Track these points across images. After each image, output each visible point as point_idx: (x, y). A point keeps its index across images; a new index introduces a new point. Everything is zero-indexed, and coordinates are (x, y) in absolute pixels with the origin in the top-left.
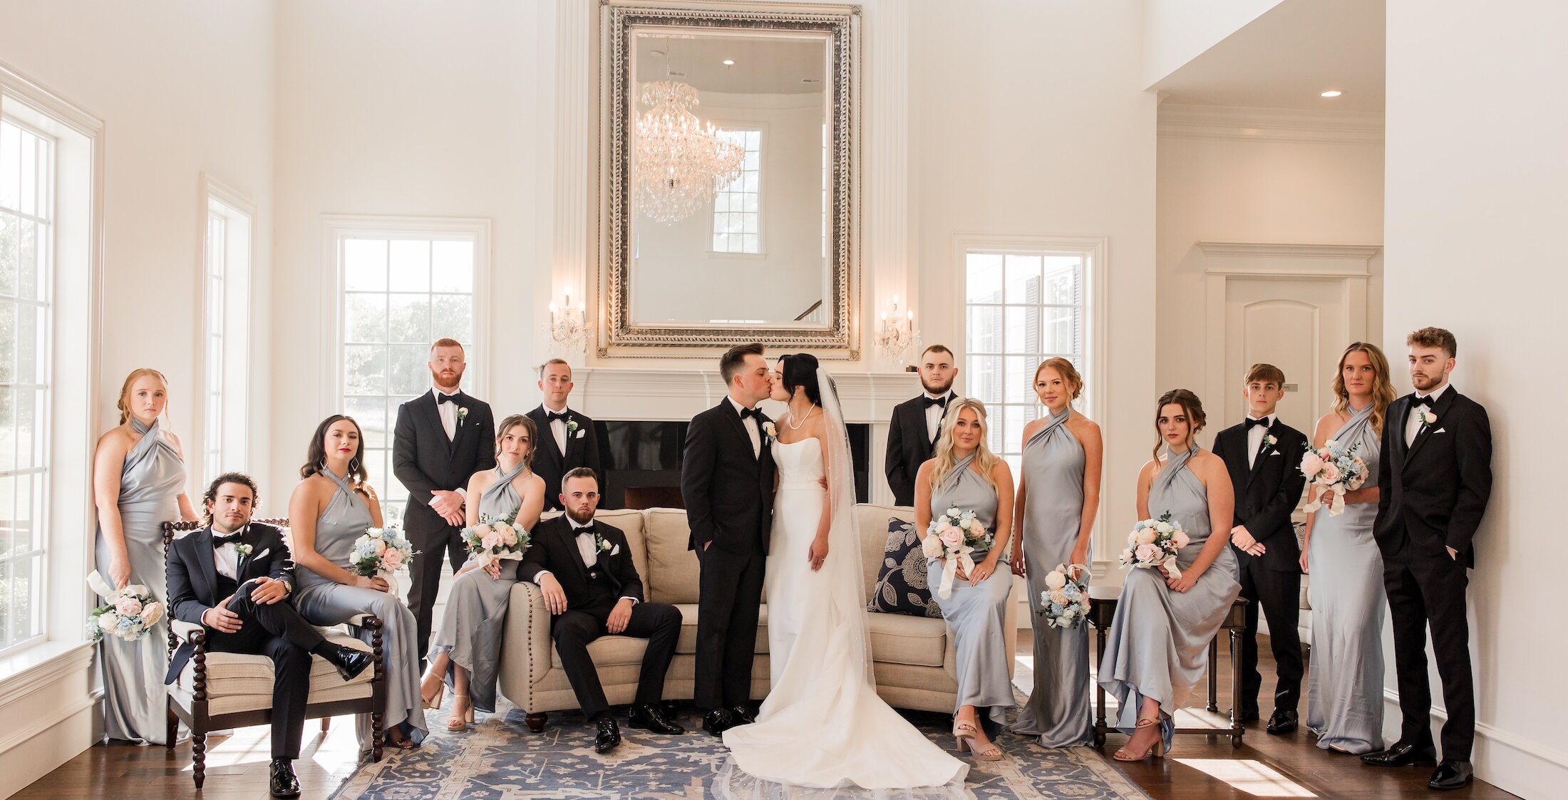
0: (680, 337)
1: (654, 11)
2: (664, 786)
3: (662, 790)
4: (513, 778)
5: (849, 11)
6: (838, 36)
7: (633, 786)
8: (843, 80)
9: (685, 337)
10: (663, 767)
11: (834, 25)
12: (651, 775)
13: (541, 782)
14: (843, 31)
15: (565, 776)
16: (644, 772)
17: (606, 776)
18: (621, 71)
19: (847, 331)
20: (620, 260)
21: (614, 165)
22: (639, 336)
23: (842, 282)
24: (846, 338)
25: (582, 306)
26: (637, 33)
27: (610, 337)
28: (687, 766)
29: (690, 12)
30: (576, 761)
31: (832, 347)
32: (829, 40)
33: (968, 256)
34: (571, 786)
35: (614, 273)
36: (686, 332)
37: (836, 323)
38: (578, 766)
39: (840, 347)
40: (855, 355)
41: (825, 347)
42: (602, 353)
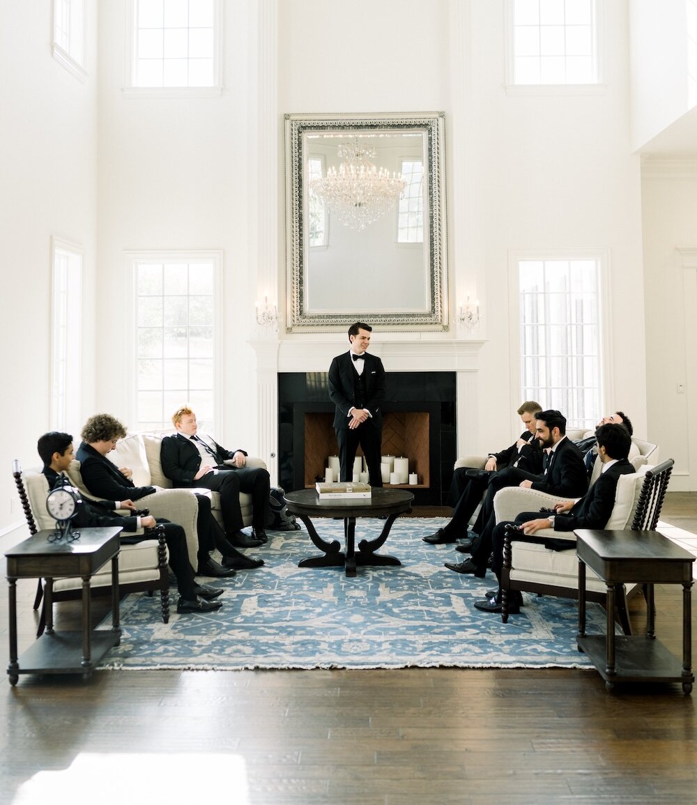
0: (336, 320)
1: (316, 122)
2: (312, 588)
3: (310, 590)
4: (228, 583)
5: (437, 116)
6: (430, 131)
7: (295, 588)
8: (434, 158)
9: (339, 319)
10: (312, 578)
11: (427, 125)
12: (305, 582)
13: (243, 586)
14: (433, 128)
15: (257, 582)
16: (302, 580)
17: (280, 583)
18: (298, 159)
19: (440, 313)
20: (299, 274)
21: (294, 216)
22: (311, 320)
23: (436, 283)
24: (440, 318)
25: (275, 303)
26: (308, 136)
27: (294, 321)
28: (326, 578)
29: (339, 122)
30: (264, 574)
31: (431, 323)
32: (424, 134)
33: (520, 263)
34: (261, 588)
35: (295, 282)
36: (340, 316)
37: (433, 308)
38: (265, 578)
39: (436, 323)
40: (446, 328)
41: (426, 324)
42: (289, 330)
